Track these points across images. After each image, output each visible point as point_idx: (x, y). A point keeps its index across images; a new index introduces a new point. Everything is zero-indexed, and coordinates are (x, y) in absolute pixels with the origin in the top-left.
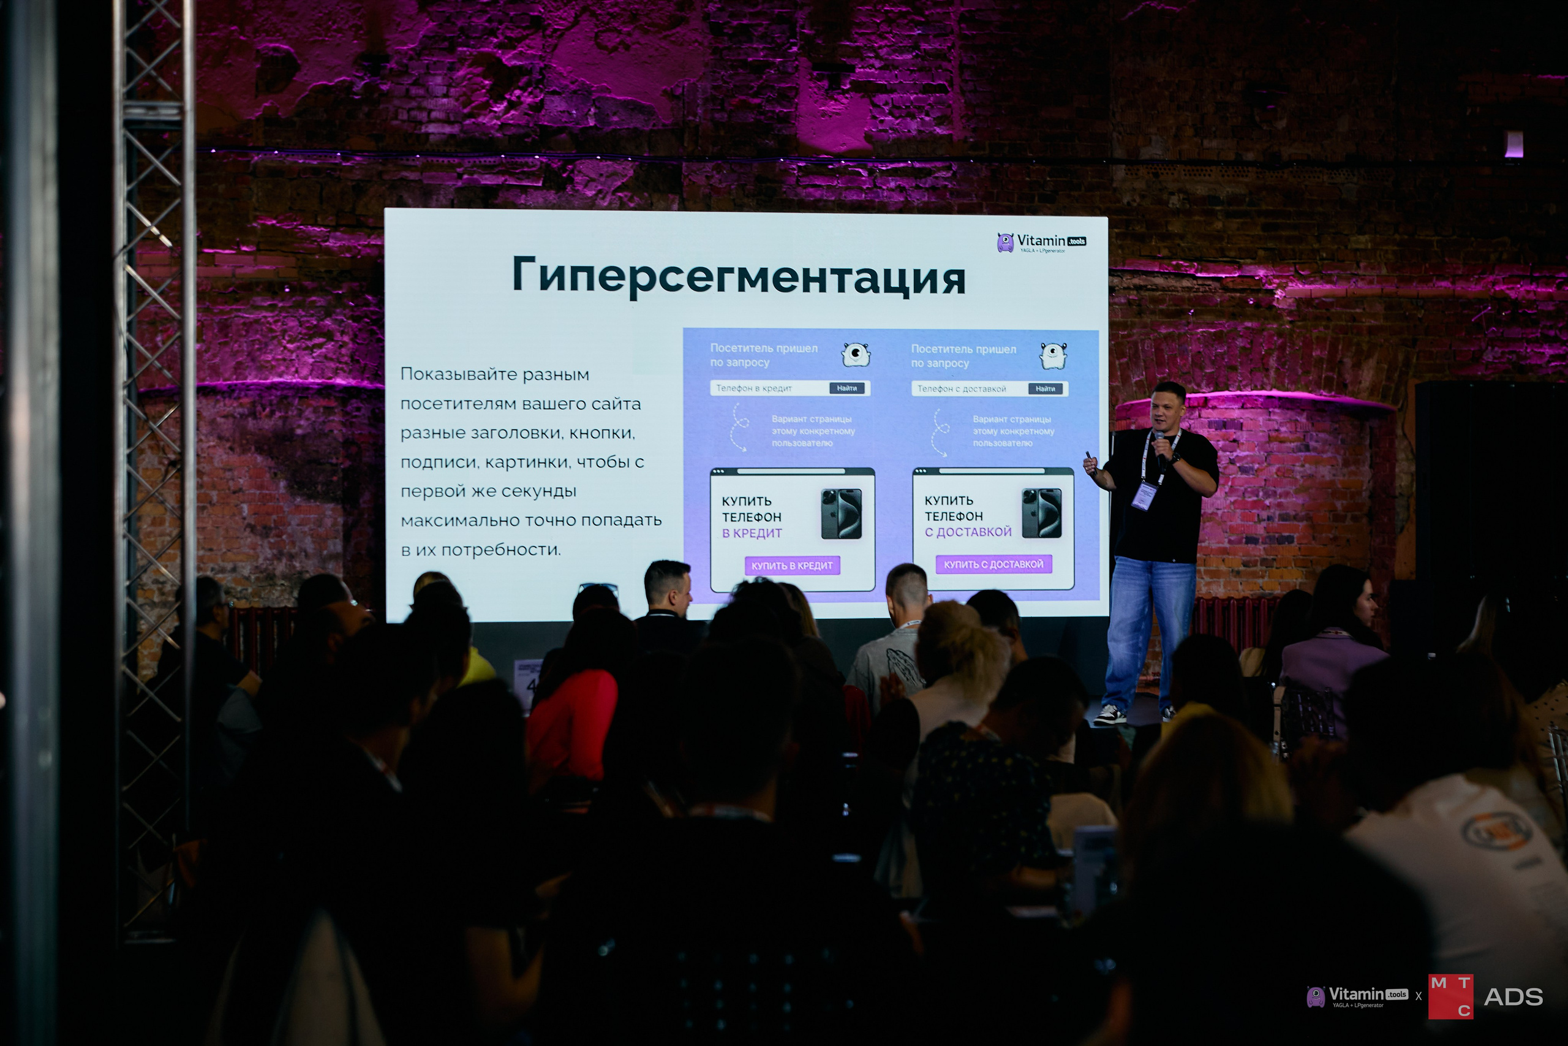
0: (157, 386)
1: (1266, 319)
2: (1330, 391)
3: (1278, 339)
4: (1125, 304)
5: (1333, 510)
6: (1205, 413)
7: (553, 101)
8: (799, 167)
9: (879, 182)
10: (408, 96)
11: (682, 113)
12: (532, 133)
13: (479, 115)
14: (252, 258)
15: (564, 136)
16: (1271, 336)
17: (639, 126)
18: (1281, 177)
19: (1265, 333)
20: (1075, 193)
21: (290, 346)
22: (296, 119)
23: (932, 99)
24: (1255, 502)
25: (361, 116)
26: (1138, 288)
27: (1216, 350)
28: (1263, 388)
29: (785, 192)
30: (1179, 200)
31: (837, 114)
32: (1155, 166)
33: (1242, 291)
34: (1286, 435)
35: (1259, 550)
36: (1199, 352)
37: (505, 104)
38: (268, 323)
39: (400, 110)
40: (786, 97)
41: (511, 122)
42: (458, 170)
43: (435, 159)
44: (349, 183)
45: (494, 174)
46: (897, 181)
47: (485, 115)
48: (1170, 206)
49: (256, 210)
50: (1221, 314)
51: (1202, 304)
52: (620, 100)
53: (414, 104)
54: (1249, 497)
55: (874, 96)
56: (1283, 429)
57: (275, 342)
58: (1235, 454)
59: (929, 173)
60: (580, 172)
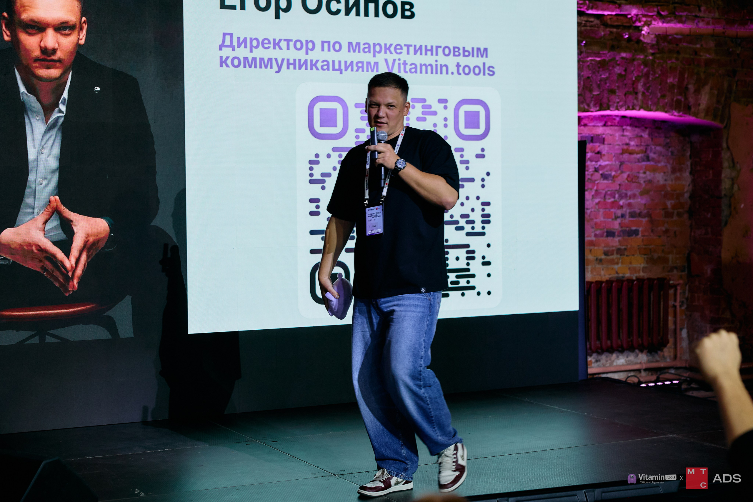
1: (636, 51)
2: (679, 112)
3: (644, 68)
5: (665, 208)
16: (639, 65)
19: (636, 63)
24: (613, 203)
27: (601, 75)
28: (633, 109)
33: (619, 27)
34: (634, 148)
35: (615, 242)
36: (589, 78)
50: (604, 45)
51: (591, 36)
54: (609, 199)
56: (632, 143)
58: (599, 163)
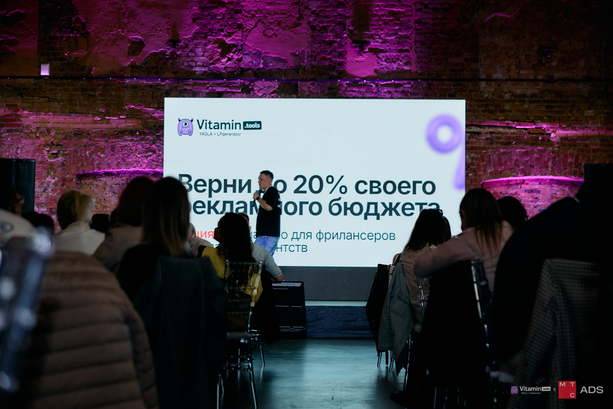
0: (86, 171)
1: (547, 145)
2: (576, 176)
3: (552, 154)
4: (485, 139)
6: (523, 186)
7: (246, 58)
8: (347, 84)
9: (380, 89)
10: (188, 56)
11: (298, 62)
12: (237, 71)
13: (216, 63)
14: (124, 120)
15: (250, 71)
16: (549, 153)
17: (281, 67)
18: (554, 86)
19: (547, 152)
20: (464, 93)
21: (138, 155)
22: (143, 66)
23: (403, 55)
25: (169, 64)
26: (491, 133)
27: (525, 159)
28: (545, 175)
29: (340, 94)
30: (509, 96)
31: (363, 61)
32: (499, 82)
33: (537, 134)
34: (559, 196)
36: (517, 160)
37: (226, 59)
38: (130, 146)
39: (184, 62)
40: (342, 55)
41: (229, 66)
42: (208, 85)
43: (198, 81)
44: (164, 91)
45: (222, 87)
46: (387, 89)
47: (218, 63)
48: (505, 98)
49: (127, 102)
50: (527, 143)
51: (519, 139)
52: (273, 57)
53: (190, 59)
55: (379, 54)
56: (558, 193)
57: (133, 154)
58: (537, 204)
59: (401, 85)
60: (256, 86)
